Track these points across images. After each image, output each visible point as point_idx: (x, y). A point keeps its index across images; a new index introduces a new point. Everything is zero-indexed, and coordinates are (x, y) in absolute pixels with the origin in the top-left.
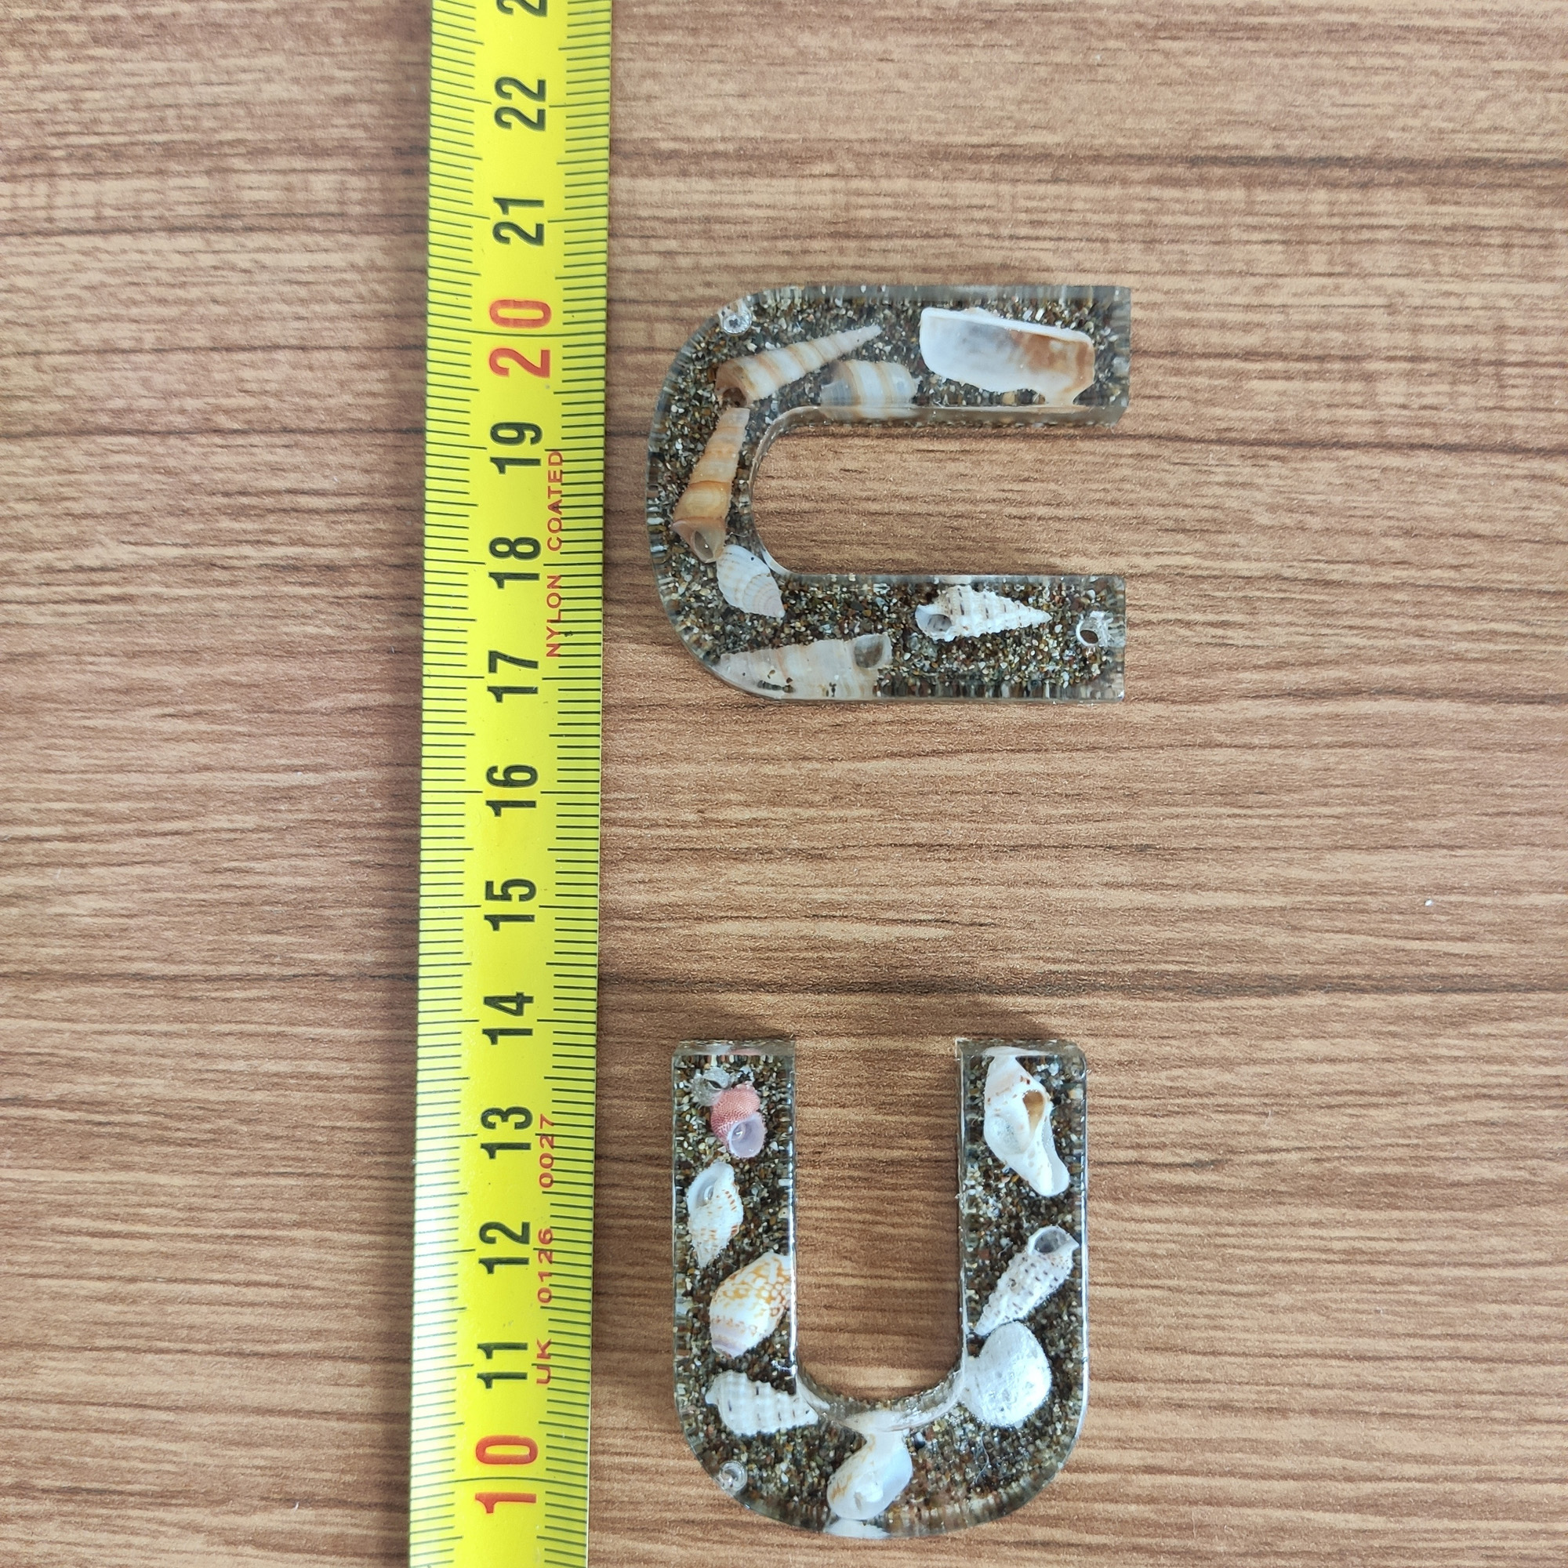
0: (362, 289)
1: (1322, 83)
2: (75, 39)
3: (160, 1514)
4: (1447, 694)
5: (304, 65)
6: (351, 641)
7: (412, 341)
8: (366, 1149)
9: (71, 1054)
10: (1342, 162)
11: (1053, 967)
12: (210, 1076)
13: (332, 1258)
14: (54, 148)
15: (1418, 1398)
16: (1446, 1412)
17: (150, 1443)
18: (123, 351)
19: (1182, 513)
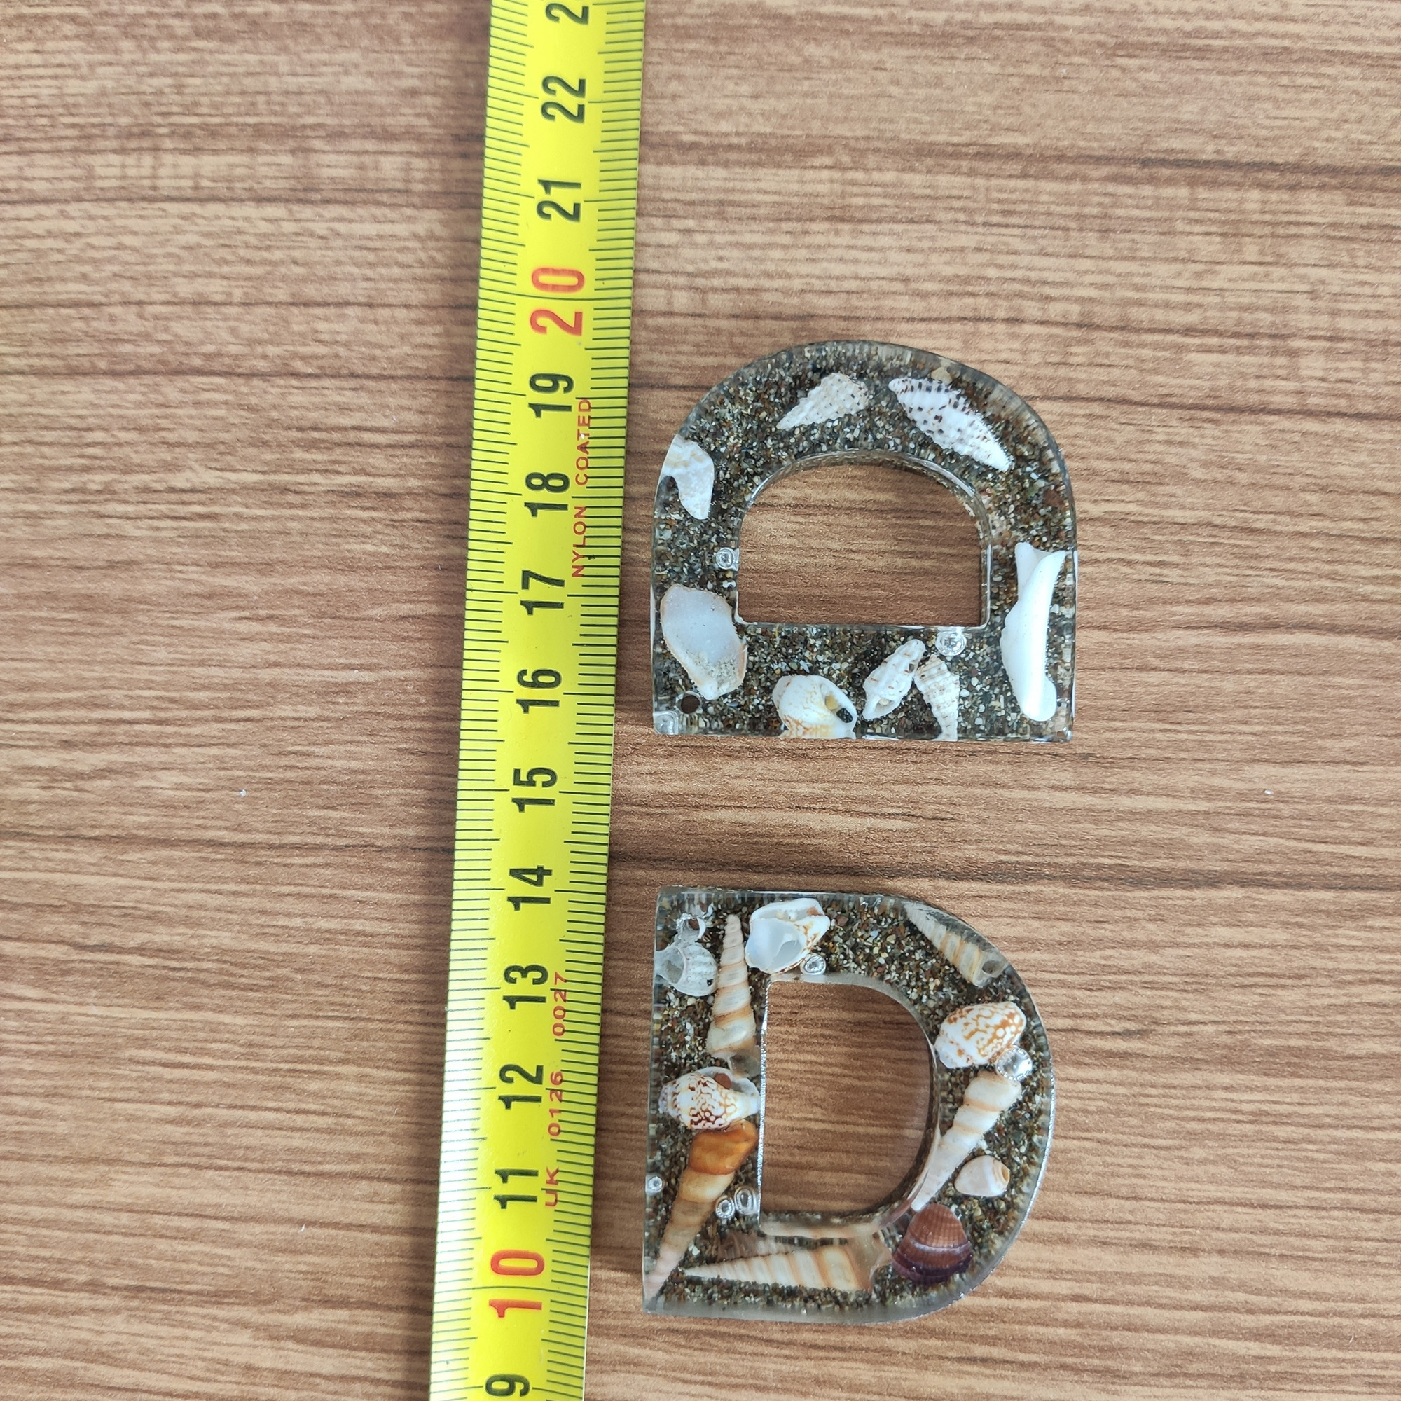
0: (423, 256)
1: (1258, 98)
2: (180, 32)
3: (214, 1311)
4: (1353, 630)
5: (377, 61)
6: (404, 559)
7: (463, 301)
8: (404, 998)
9: (152, 908)
10: (1273, 167)
11: (1004, 858)
12: (271, 930)
13: (372, 1092)
14: (160, 126)
15: (1312, 1243)
16: (1336, 1256)
17: (207, 1248)
18: (215, 304)
19: (1127, 466)
